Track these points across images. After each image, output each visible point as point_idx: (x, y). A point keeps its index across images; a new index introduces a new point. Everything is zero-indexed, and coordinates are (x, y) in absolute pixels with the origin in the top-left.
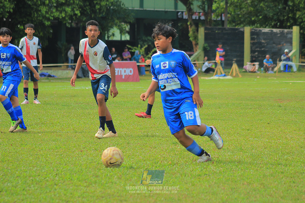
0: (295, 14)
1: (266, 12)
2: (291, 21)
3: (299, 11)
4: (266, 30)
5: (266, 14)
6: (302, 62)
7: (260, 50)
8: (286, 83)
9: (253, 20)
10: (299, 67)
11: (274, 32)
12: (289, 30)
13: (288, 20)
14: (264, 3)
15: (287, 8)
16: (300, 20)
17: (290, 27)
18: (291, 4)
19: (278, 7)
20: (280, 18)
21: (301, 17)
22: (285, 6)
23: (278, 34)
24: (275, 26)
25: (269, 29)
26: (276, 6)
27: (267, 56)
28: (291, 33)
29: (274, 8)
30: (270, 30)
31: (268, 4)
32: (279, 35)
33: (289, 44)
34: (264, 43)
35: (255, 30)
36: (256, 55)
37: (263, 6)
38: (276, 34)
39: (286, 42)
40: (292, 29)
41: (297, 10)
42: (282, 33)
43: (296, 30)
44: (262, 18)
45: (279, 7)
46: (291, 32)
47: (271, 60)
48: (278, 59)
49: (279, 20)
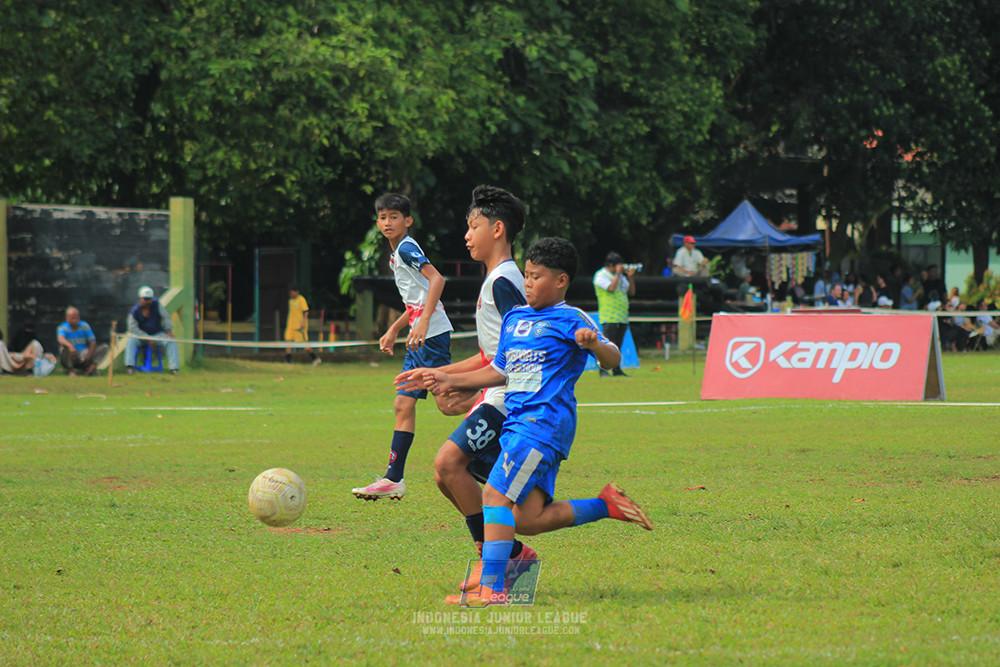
0: (176, 152)
1: (67, 143)
2: (164, 177)
3: (194, 138)
4: (70, 211)
5: (68, 151)
6: (209, 335)
7: (47, 286)
8: (141, 412)
9: (20, 173)
10: (195, 353)
11: (99, 219)
12: (156, 212)
13: (151, 174)
14: (61, 109)
15: (149, 128)
16: (195, 175)
17: (161, 201)
18: (163, 114)
19: (115, 122)
20: (121, 166)
21: (198, 160)
22: (139, 119)
23: (112, 226)
24: (103, 198)
25: (79, 209)
26: (103, 120)
27: (71, 311)
28: (164, 223)
29: (99, 128)
30: (83, 213)
31: (76, 113)
32: (118, 231)
33: (156, 266)
34: (60, 261)
35: (25, 210)
36: (32, 306)
37: (55, 118)
38: (105, 226)
39: (145, 259)
40: (167, 208)
41: (183, 137)
42: (129, 223)
43: (180, 210)
44: (53, 164)
45: (119, 125)
46: (163, 219)
47: (85, 325)
48: (114, 324)
49: (117, 174)
